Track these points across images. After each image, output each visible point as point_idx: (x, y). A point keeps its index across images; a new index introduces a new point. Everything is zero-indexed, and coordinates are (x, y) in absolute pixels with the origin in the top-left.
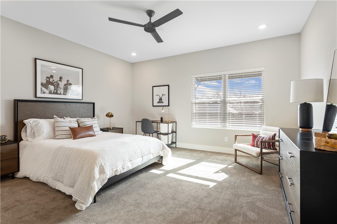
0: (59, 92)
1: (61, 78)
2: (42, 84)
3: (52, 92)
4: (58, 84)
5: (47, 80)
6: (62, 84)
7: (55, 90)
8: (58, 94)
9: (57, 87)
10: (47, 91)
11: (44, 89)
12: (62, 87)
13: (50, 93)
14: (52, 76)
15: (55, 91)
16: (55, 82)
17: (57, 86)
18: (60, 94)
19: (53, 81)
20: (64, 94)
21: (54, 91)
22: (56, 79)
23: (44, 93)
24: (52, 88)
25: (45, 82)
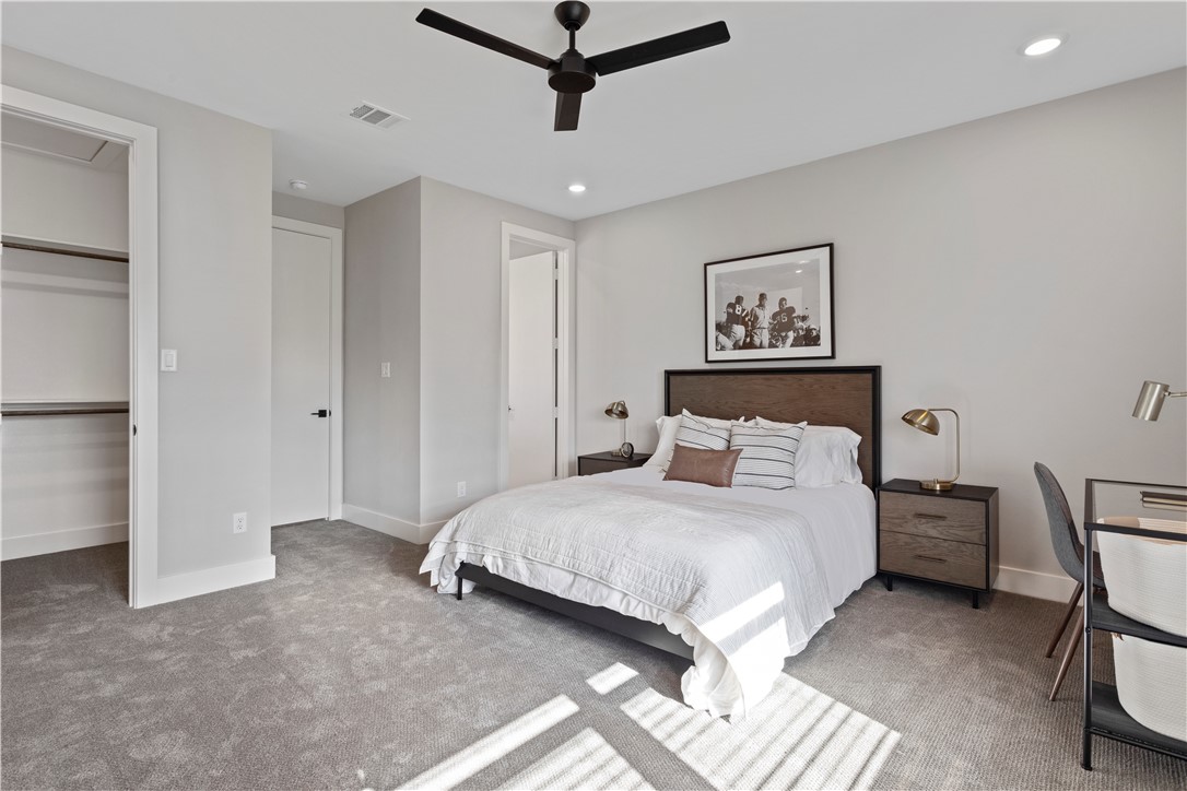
0: (757, 341)
1: (762, 297)
2: (719, 327)
3: (741, 343)
4: (756, 318)
5: (728, 313)
6: (765, 318)
7: (746, 336)
8: (756, 348)
9: (754, 327)
10: (729, 343)
11: (722, 338)
12: (766, 325)
13: (736, 347)
14: (739, 300)
15: (748, 340)
16: (747, 315)
17: (751, 323)
18: (761, 347)
19: (743, 310)
20: (772, 346)
21: (745, 341)
22: (750, 303)
23: (723, 348)
24: (739, 331)
25: (724, 318)
